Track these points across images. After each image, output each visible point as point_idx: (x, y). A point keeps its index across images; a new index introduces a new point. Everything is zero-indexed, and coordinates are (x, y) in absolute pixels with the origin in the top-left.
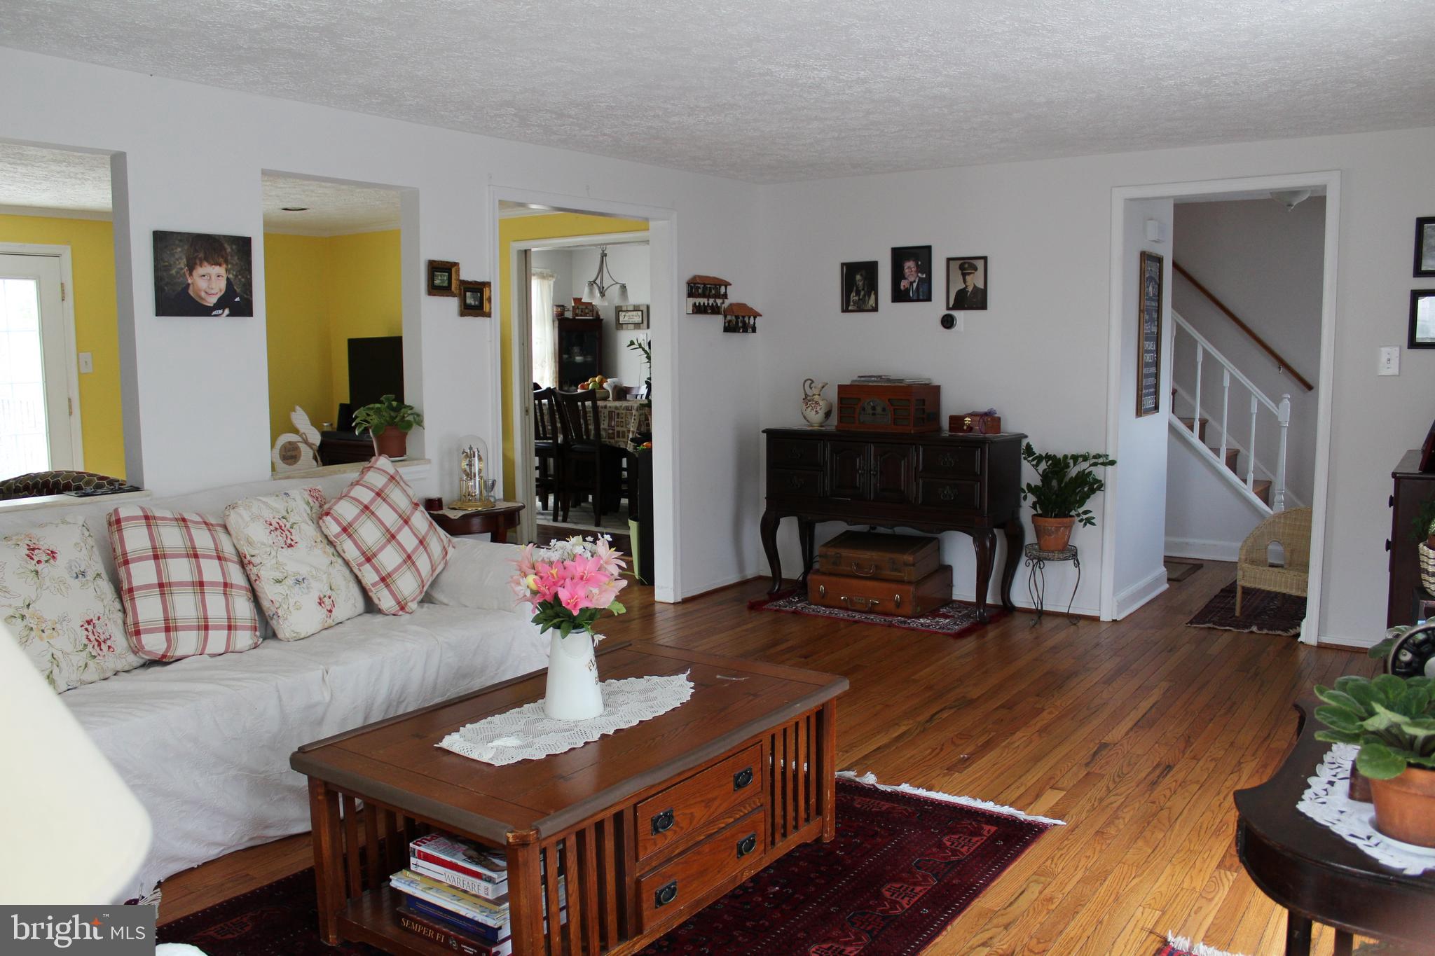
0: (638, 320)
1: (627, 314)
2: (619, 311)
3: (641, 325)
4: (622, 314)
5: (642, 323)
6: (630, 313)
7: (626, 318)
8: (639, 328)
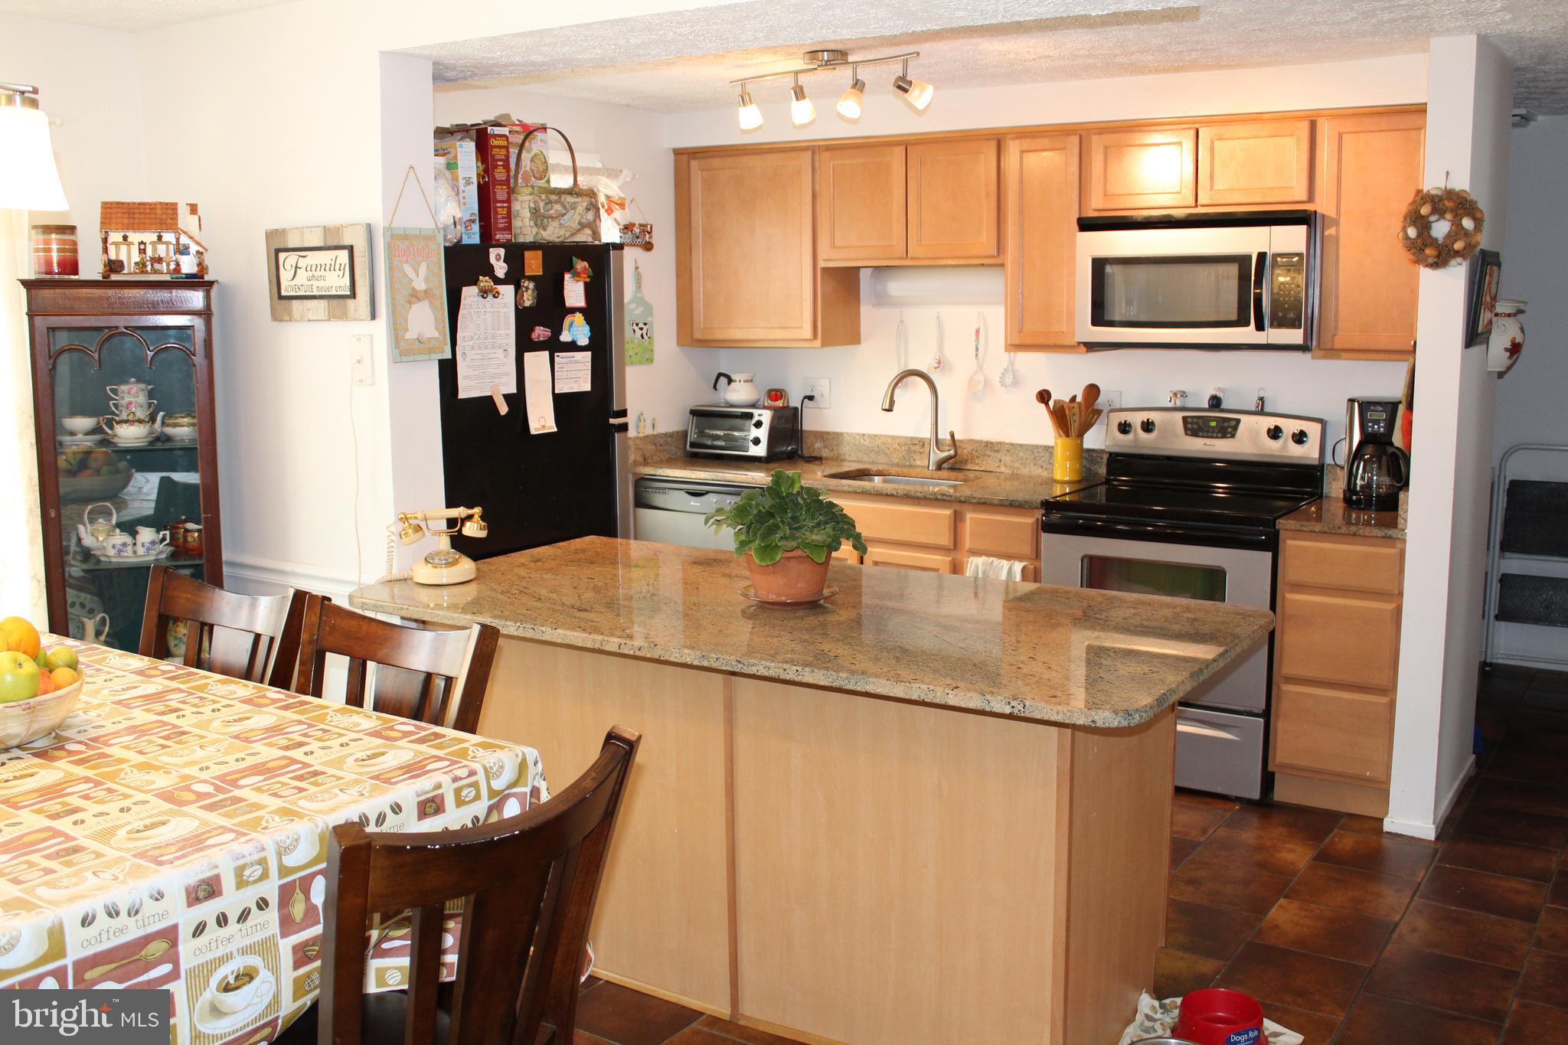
0: (339, 283)
1: (302, 263)
2: (278, 251)
3: (351, 302)
4: (288, 260)
5: (353, 295)
6: (314, 258)
7: (302, 277)
8: (343, 316)
